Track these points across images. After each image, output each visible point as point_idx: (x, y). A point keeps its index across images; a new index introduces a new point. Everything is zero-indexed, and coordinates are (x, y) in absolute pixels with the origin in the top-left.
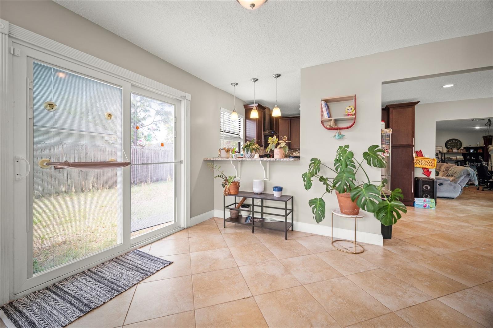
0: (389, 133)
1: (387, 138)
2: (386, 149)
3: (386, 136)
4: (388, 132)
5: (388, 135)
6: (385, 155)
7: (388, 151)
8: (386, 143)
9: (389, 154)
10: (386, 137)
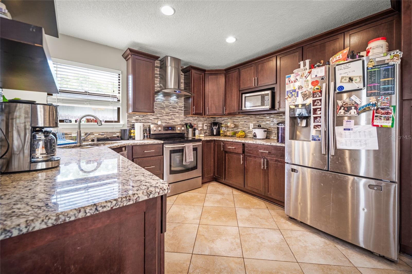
0: (391, 63)
1: (384, 78)
2: (383, 109)
3: (382, 73)
4: (386, 62)
5: (387, 70)
6: (379, 124)
7: (387, 113)
8: (382, 92)
9: (390, 121)
10: (382, 76)
